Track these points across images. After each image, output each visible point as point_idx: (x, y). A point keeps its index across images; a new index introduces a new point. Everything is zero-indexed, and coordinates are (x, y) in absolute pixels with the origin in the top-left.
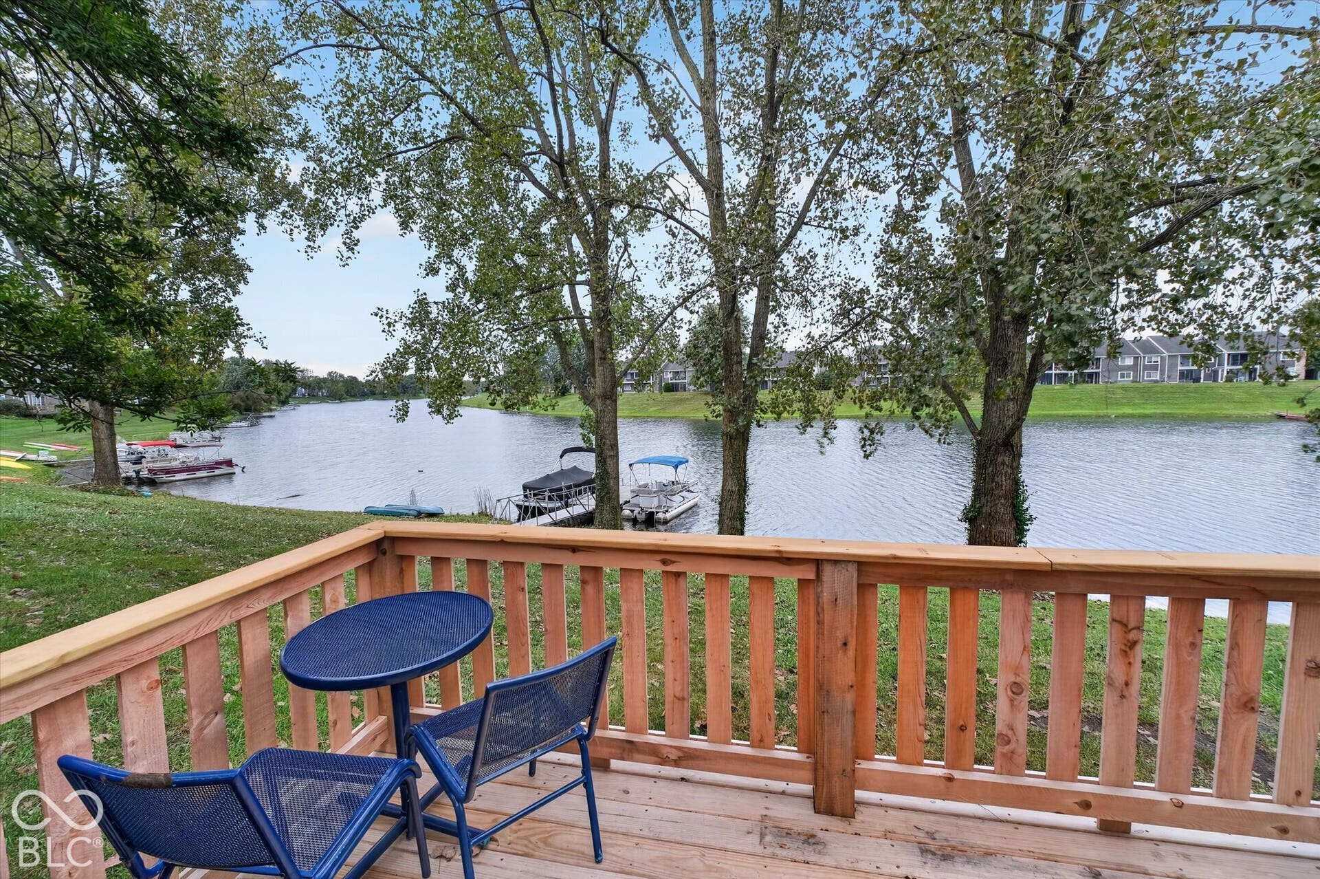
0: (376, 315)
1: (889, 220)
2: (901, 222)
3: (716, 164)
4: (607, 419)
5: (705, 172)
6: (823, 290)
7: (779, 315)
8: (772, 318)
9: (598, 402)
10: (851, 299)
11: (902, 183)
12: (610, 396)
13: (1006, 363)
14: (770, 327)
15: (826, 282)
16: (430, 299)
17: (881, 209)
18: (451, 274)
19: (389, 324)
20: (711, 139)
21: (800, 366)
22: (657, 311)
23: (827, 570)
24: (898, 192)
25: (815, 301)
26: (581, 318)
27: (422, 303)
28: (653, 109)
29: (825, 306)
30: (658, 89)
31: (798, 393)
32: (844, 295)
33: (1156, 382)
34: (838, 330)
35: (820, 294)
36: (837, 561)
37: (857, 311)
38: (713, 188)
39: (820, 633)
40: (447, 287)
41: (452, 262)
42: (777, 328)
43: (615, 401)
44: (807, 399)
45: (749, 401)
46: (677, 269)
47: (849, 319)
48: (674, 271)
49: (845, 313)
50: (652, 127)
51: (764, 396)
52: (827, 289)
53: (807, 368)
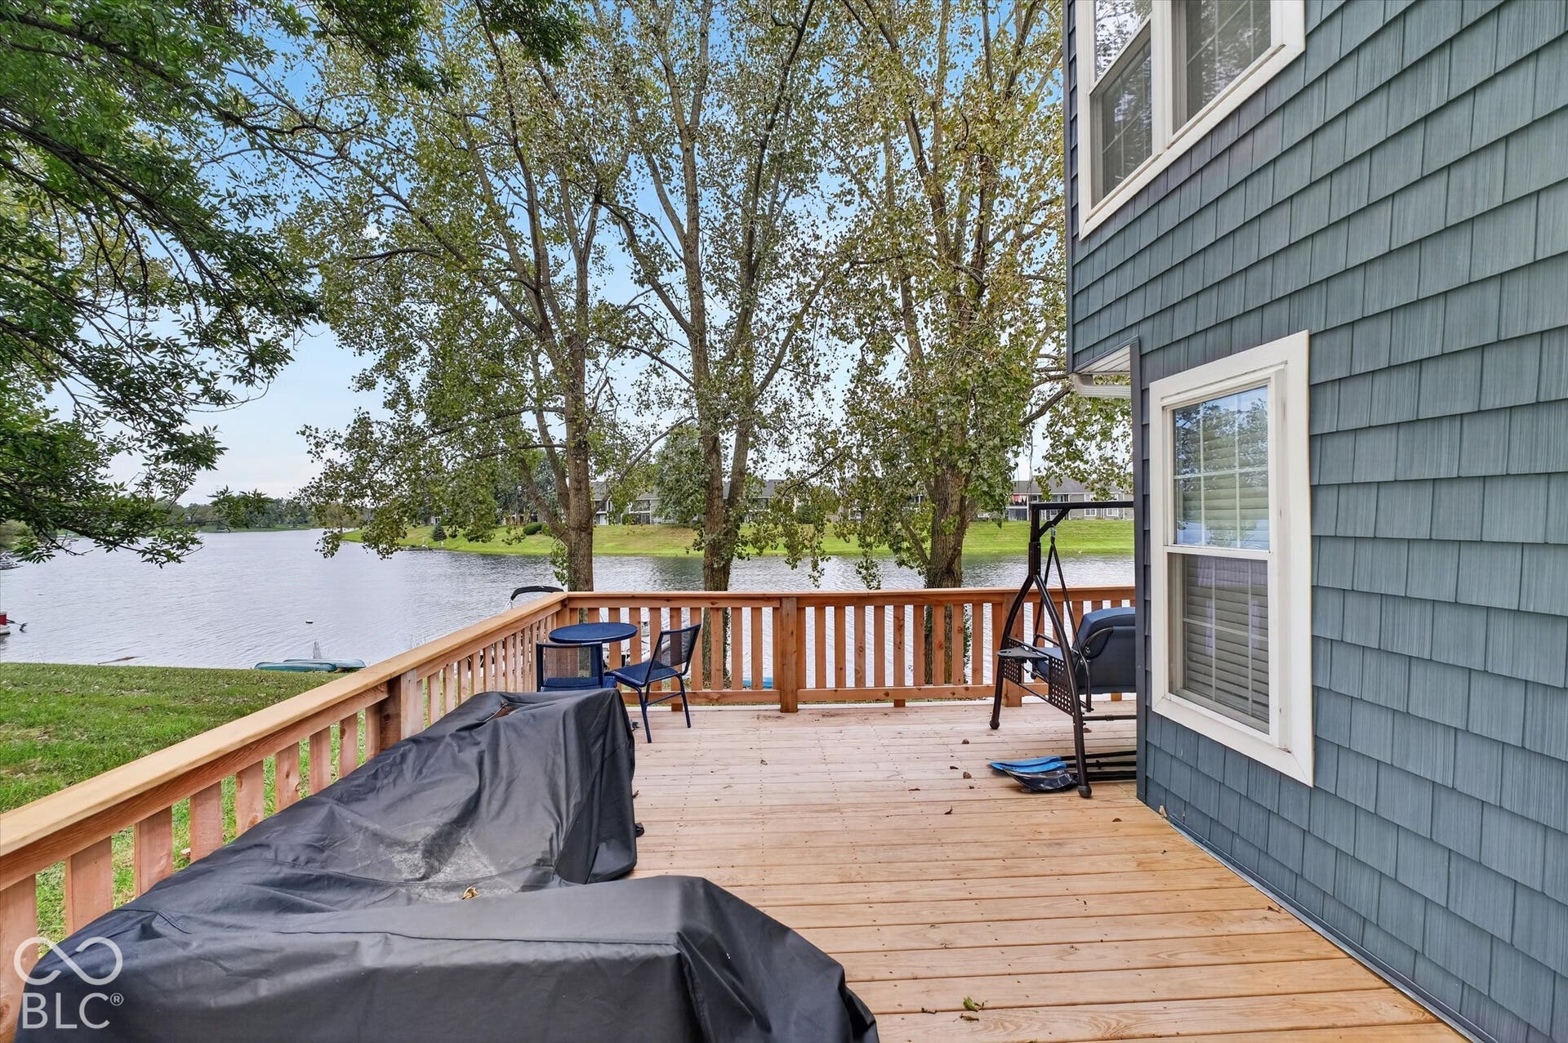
0: (303, 433)
1: (855, 372)
2: (864, 373)
3: (699, 311)
4: (582, 553)
5: (688, 318)
6: (798, 428)
7: (757, 450)
8: (751, 454)
9: (573, 535)
10: (823, 437)
11: (864, 340)
12: (586, 528)
13: (947, 503)
14: (750, 463)
15: (802, 420)
16: (373, 419)
17: (849, 358)
18: (391, 388)
19: (317, 445)
20: (694, 289)
21: (779, 501)
22: (630, 439)
23: (784, 601)
24: (861, 348)
25: (792, 438)
26: (550, 446)
27: (363, 423)
28: (638, 256)
29: (802, 443)
30: (644, 239)
31: (780, 528)
32: (818, 435)
33: (1116, 519)
34: (813, 469)
35: (796, 432)
36: (788, 597)
37: (830, 450)
38: (696, 331)
39: (782, 629)
40: (385, 404)
41: (392, 375)
42: (756, 462)
43: (591, 534)
44: (790, 534)
45: (731, 534)
46: (653, 397)
47: (824, 458)
48: (652, 398)
49: (820, 452)
50: (638, 272)
51: (746, 530)
52: (803, 428)
53: (787, 503)
